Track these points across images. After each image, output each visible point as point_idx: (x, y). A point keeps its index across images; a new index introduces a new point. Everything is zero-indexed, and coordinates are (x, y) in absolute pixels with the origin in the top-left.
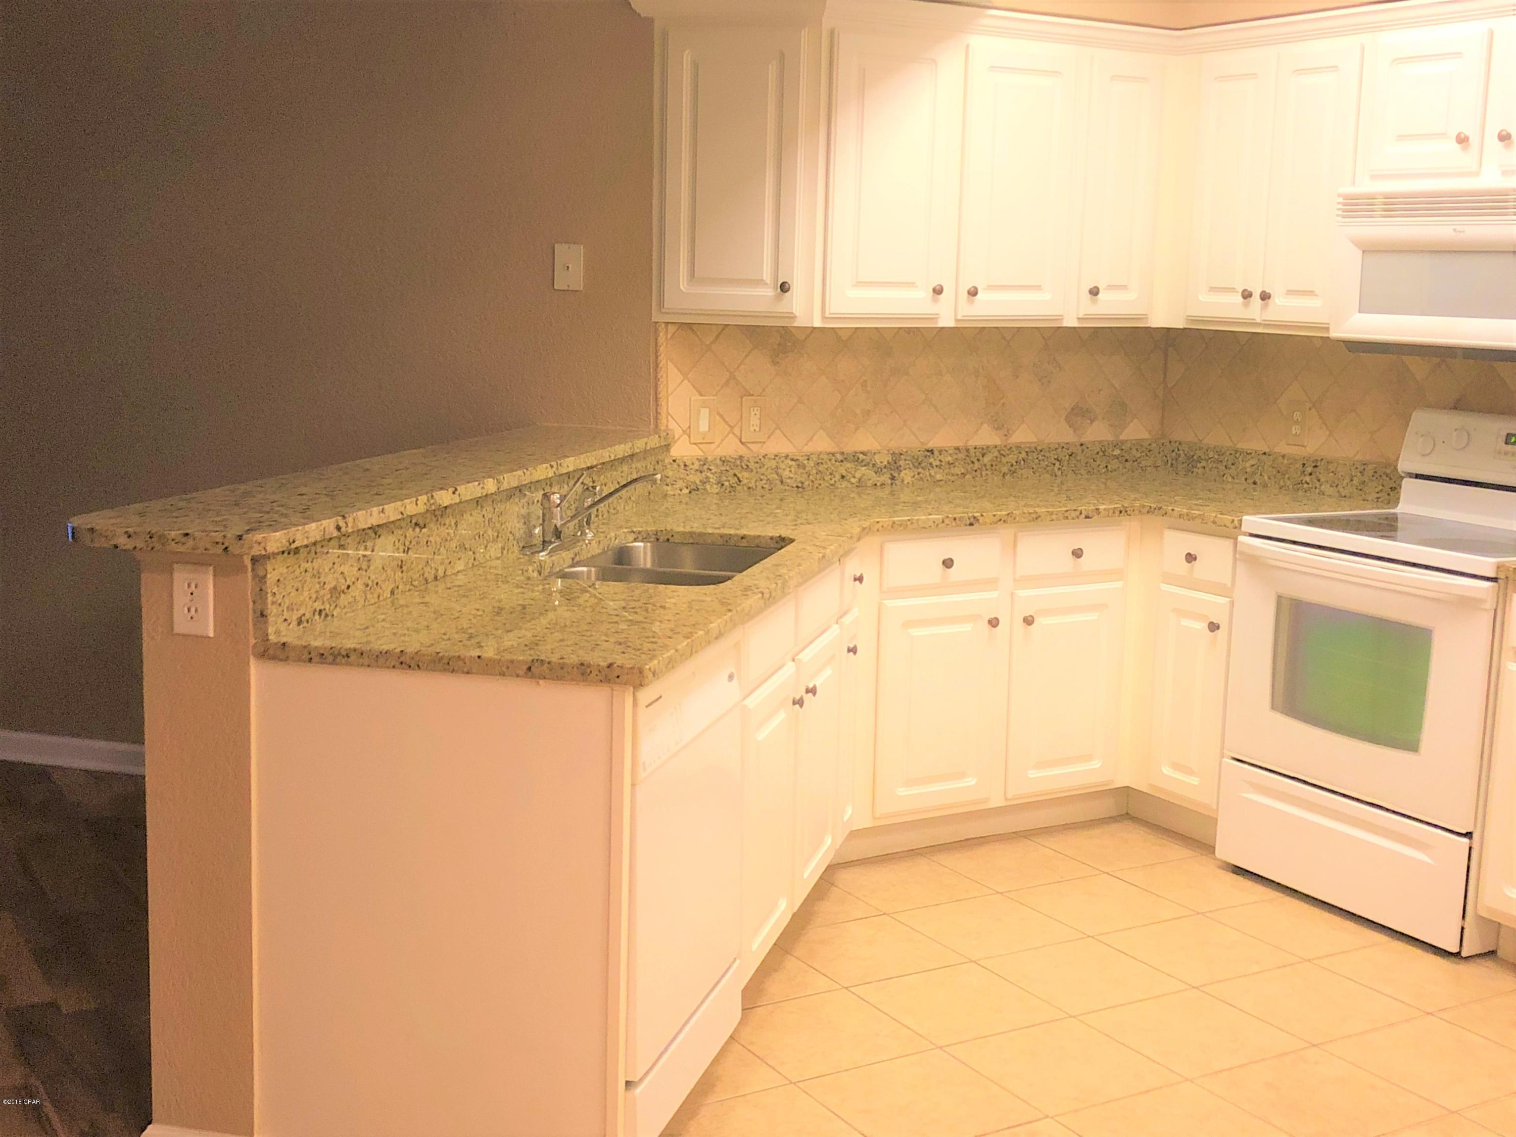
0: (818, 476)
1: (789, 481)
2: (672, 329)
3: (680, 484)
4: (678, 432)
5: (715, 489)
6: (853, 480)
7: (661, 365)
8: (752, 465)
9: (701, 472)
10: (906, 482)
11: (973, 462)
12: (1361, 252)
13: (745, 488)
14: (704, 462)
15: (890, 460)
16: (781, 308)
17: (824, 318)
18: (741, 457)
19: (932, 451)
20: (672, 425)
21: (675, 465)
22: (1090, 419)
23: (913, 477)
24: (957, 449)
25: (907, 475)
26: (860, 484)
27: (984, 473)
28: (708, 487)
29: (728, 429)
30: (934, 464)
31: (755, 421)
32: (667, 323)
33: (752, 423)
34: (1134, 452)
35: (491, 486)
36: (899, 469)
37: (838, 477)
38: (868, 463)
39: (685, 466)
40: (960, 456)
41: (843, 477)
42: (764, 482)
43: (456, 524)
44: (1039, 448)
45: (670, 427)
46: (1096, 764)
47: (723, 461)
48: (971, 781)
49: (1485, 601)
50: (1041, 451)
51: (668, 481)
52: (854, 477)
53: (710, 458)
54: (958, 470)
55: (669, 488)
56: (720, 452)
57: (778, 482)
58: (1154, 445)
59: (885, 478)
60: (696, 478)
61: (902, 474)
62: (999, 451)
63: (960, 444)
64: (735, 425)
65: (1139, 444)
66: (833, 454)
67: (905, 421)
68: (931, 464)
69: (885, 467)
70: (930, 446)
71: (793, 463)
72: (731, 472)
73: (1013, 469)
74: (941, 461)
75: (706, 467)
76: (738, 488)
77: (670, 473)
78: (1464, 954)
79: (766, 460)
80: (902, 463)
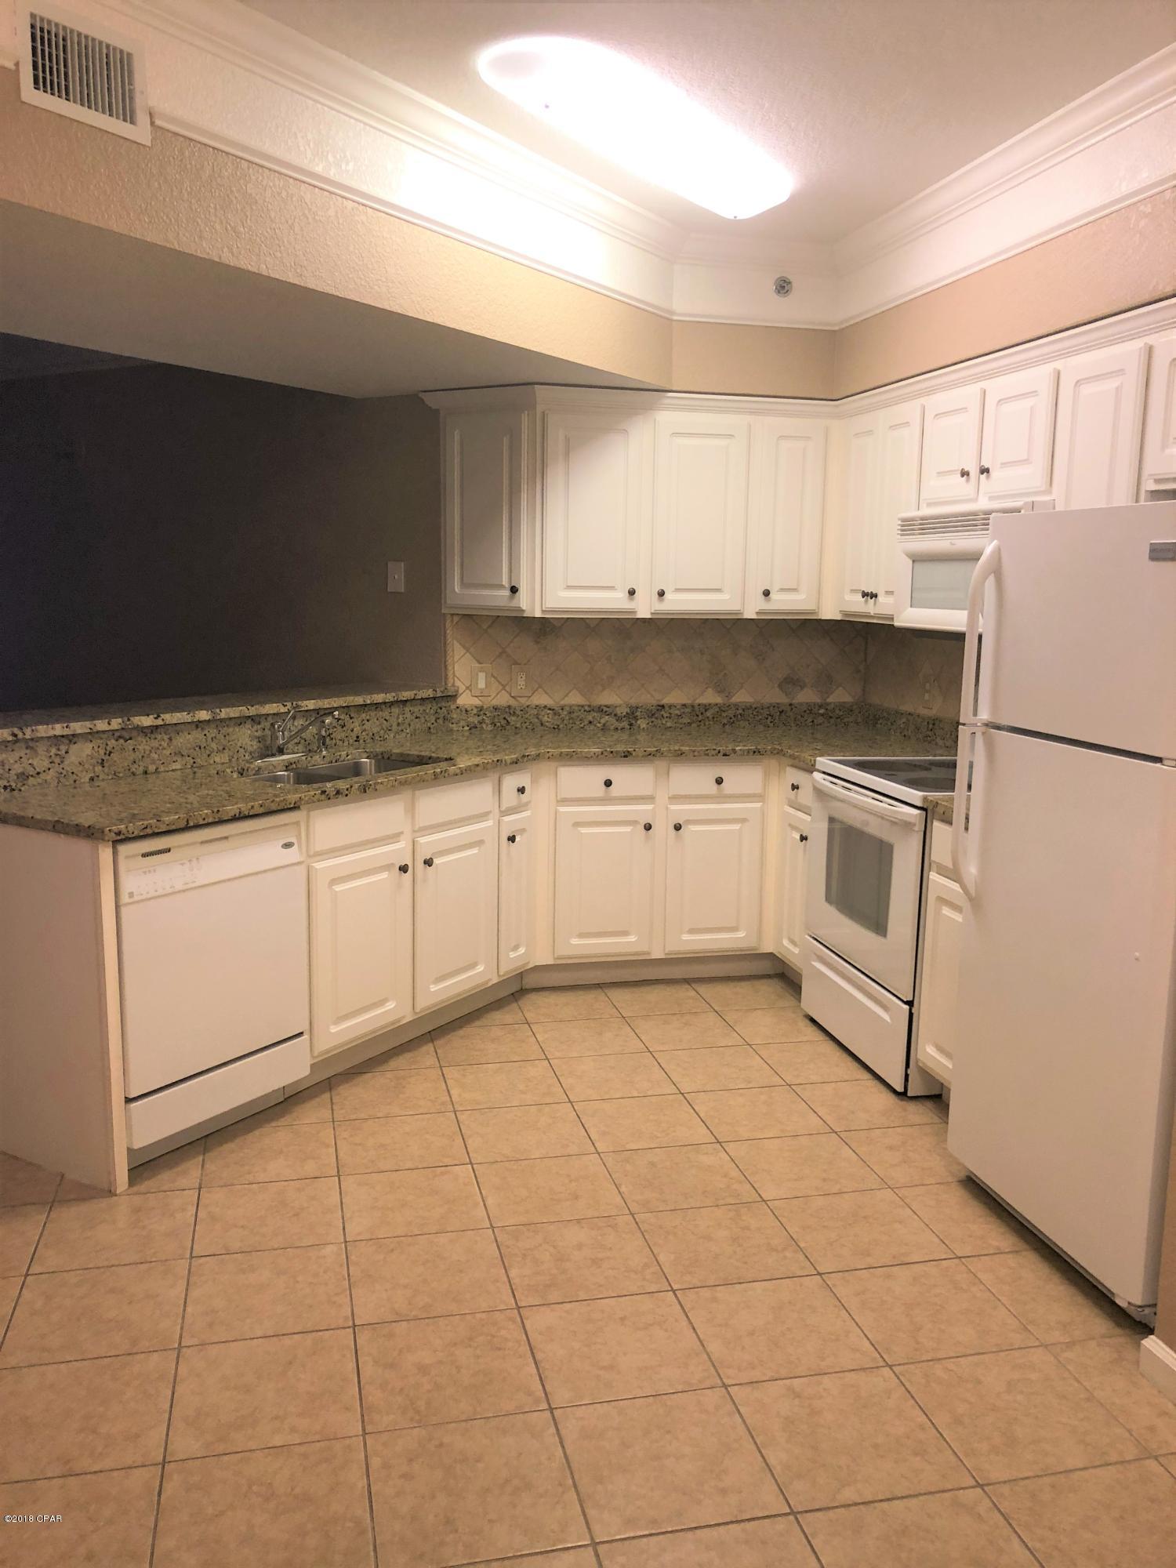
0: (571, 721)
1: (547, 724)
2: (456, 619)
3: (462, 723)
4: (462, 688)
5: (490, 728)
6: (598, 725)
7: (448, 642)
8: (518, 712)
9: (478, 716)
10: (642, 727)
11: (697, 716)
12: (911, 562)
13: (513, 728)
14: (481, 709)
15: (629, 711)
16: (514, 604)
17: (543, 611)
18: (509, 707)
19: (663, 706)
20: (458, 683)
21: (458, 710)
22: (801, 686)
23: (648, 724)
24: (684, 705)
25: (642, 723)
26: (604, 728)
27: (707, 723)
28: (484, 726)
29: (501, 687)
30: (665, 715)
31: (522, 682)
32: (452, 615)
33: (519, 683)
34: (837, 712)
35: (204, 715)
36: (636, 718)
37: (586, 722)
38: (611, 713)
39: (466, 711)
40: (687, 710)
41: (590, 722)
42: (528, 724)
43: (170, 739)
44: (754, 706)
45: (456, 684)
46: (741, 934)
47: (496, 709)
48: (632, 938)
49: (915, 825)
50: (756, 709)
51: (453, 721)
52: (599, 723)
53: (485, 707)
54: (686, 720)
55: (454, 725)
56: (495, 702)
57: (539, 724)
58: (855, 707)
59: (625, 724)
60: (476, 720)
61: (639, 722)
62: (719, 708)
63: (689, 702)
64: (507, 685)
65: (842, 706)
66: (583, 706)
67: (643, 685)
68: (662, 716)
69: (625, 716)
70: (662, 703)
71: (551, 712)
72: (502, 716)
73: (732, 721)
74: (670, 713)
75: (482, 713)
76: (508, 727)
77: (455, 716)
78: (909, 1094)
79: (529, 709)
80: (638, 714)
